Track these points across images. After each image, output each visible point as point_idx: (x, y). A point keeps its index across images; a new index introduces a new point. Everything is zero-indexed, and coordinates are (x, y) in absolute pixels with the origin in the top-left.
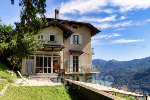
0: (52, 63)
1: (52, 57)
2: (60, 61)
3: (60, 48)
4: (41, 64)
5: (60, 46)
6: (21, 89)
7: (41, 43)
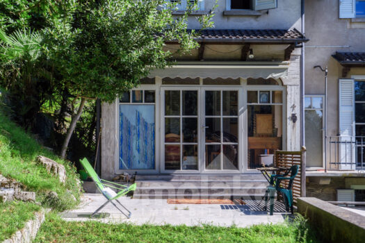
0: (243, 119)
1: (243, 91)
2: (282, 110)
3: (283, 43)
4: (191, 126)
5: (282, 32)
6: (94, 237)
7: (184, 24)
